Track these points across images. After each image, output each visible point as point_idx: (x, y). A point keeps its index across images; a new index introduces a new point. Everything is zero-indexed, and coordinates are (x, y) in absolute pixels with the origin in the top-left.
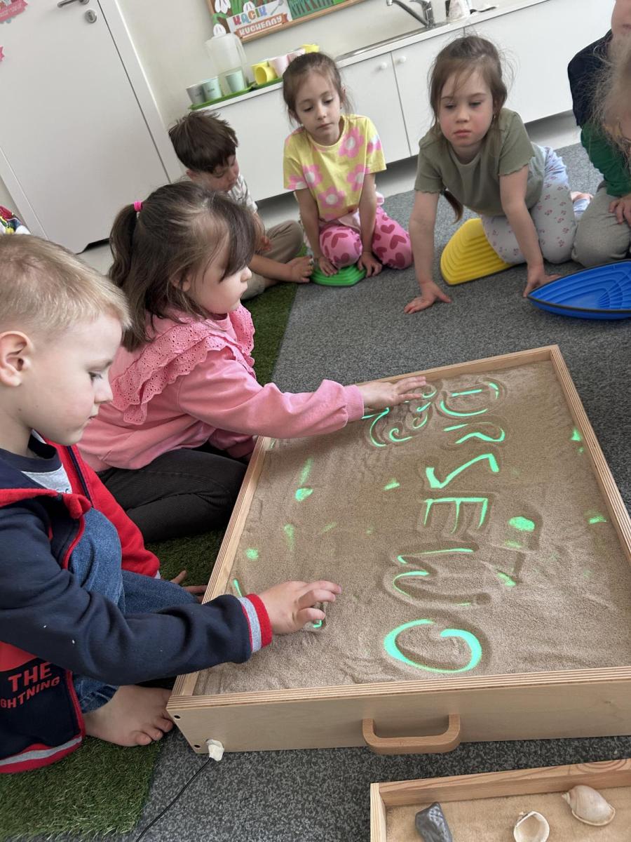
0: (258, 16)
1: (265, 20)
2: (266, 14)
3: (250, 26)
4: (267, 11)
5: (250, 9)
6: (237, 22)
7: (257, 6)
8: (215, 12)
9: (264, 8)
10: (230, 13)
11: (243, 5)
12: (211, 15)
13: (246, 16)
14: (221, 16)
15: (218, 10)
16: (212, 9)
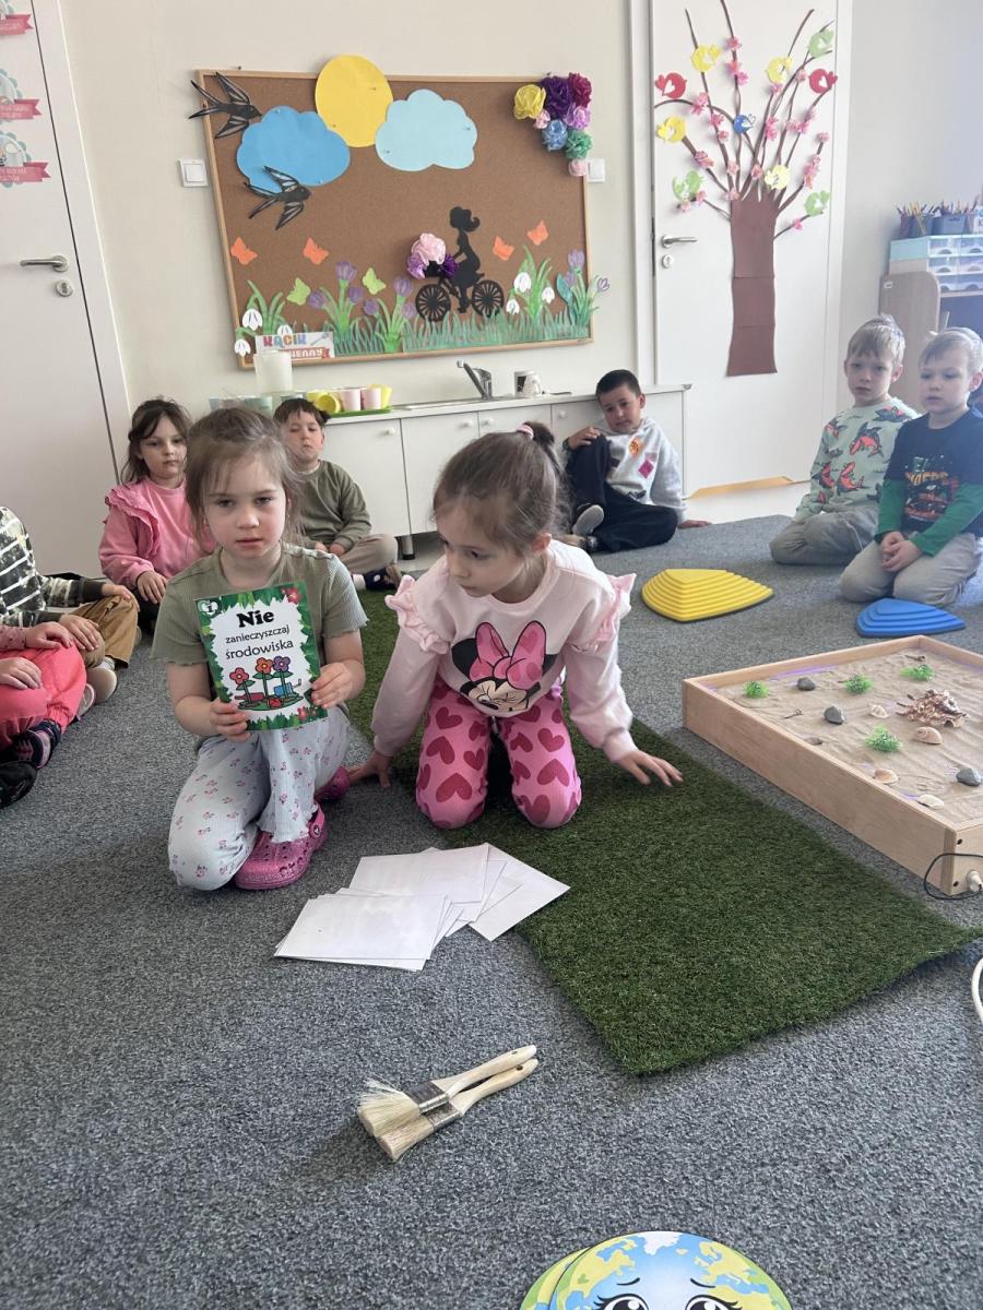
0: (295, 343)
1: (302, 350)
2: (305, 343)
3: (281, 350)
4: (307, 340)
5: (285, 333)
6: (268, 343)
7: (295, 332)
8: (241, 325)
9: (304, 337)
10: (260, 331)
11: (278, 326)
12: (233, 327)
13: (280, 338)
14: (247, 331)
15: (245, 322)
16: (238, 322)
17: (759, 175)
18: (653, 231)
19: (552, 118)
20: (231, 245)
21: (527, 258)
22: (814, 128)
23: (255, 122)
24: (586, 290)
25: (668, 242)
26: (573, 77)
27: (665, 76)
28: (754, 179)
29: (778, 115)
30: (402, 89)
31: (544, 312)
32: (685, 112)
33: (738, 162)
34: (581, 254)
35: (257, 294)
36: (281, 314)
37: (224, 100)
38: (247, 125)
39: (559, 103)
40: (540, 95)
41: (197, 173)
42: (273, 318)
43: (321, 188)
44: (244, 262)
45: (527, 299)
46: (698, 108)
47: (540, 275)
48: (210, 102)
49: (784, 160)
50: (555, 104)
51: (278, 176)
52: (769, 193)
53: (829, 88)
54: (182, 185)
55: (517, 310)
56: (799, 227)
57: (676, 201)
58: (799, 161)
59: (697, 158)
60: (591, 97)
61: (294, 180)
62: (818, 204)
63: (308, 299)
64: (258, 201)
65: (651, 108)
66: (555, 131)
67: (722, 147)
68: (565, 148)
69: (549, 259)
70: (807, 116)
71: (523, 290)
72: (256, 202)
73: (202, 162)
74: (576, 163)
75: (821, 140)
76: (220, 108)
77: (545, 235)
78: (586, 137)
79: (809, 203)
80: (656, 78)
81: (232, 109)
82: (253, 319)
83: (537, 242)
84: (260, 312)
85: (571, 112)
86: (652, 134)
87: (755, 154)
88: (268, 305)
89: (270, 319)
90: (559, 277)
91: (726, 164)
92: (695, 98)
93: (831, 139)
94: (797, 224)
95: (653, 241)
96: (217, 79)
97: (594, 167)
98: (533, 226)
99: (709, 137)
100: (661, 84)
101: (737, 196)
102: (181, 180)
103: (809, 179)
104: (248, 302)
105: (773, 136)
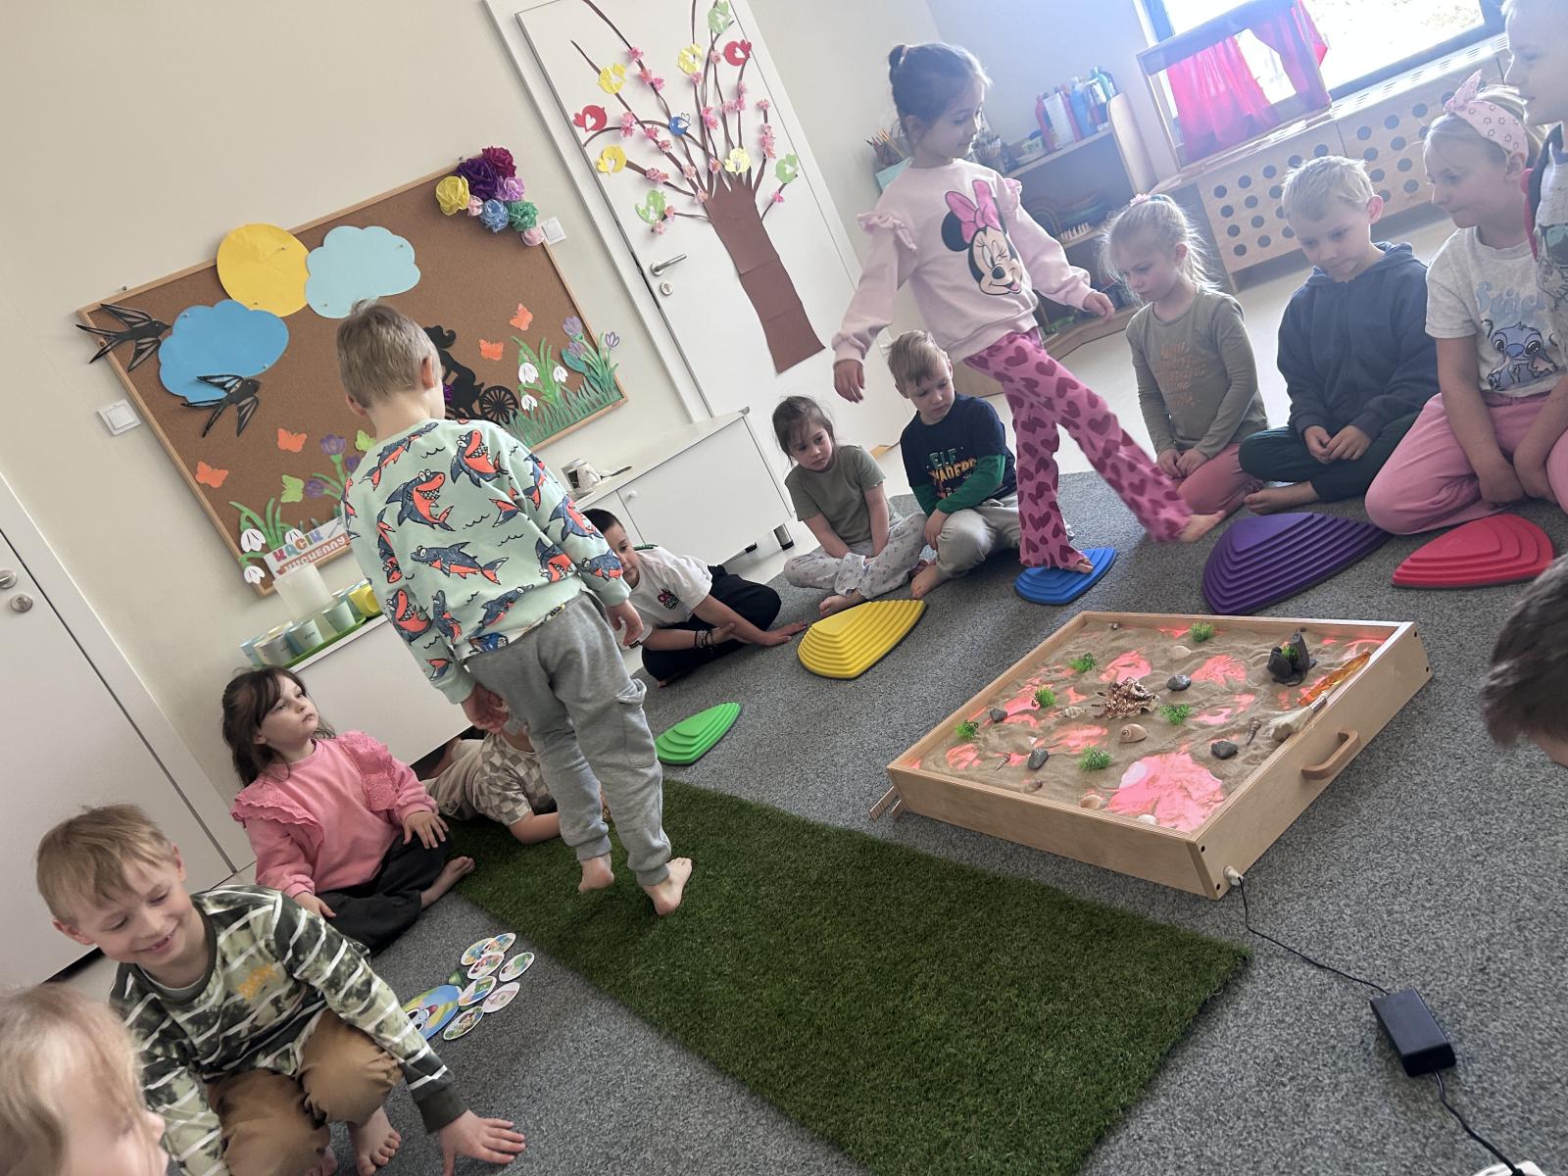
0: (311, 543)
1: (321, 547)
2: (321, 538)
3: (299, 558)
4: (322, 534)
5: (295, 538)
6: (280, 557)
7: (305, 532)
8: (243, 552)
9: (318, 533)
10: (266, 548)
11: (284, 534)
12: (235, 558)
13: (291, 546)
14: (251, 555)
15: (246, 548)
16: (238, 552)
17: (719, 167)
18: (638, 264)
19: (484, 200)
20: (194, 473)
21: (520, 347)
22: (750, 100)
23: (165, 337)
24: (598, 353)
25: (657, 269)
26: (487, 151)
27: (581, 113)
28: (715, 173)
29: (709, 104)
30: (313, 237)
31: (564, 393)
32: (617, 139)
33: (692, 164)
34: (576, 319)
35: (247, 512)
36: (282, 521)
37: (122, 328)
38: (158, 343)
39: (484, 183)
40: (462, 184)
41: (123, 415)
42: (274, 527)
43: (268, 373)
44: (216, 485)
45: (540, 388)
46: (628, 130)
47: (542, 359)
48: (106, 337)
49: (736, 143)
50: (481, 187)
51: (216, 380)
52: (736, 179)
53: (748, 56)
54: (112, 435)
55: (535, 404)
56: (781, 199)
57: (648, 226)
58: (751, 137)
59: (648, 176)
60: (514, 164)
61: (236, 377)
62: (789, 170)
63: (305, 490)
64: (205, 416)
65: (581, 148)
66: (494, 211)
67: (670, 156)
68: (511, 223)
69: (545, 339)
70: (739, 92)
71: (532, 381)
72: (203, 417)
73: (125, 402)
74: (530, 234)
75: (763, 108)
76: (121, 338)
77: (529, 317)
78: (527, 205)
79: (780, 171)
80: (572, 118)
81: (136, 334)
82: (253, 540)
83: (524, 328)
84: (259, 529)
85: (502, 187)
86: (593, 172)
87: (704, 148)
88: (264, 517)
89: (272, 531)
90: (564, 352)
91: (682, 170)
92: (620, 120)
93: (772, 104)
94: (777, 198)
95: (643, 274)
96: (105, 310)
97: (549, 229)
98: (513, 313)
99: (652, 151)
100: (580, 121)
101: (706, 196)
102: (108, 429)
103: (769, 150)
104: (239, 524)
105: (714, 124)
